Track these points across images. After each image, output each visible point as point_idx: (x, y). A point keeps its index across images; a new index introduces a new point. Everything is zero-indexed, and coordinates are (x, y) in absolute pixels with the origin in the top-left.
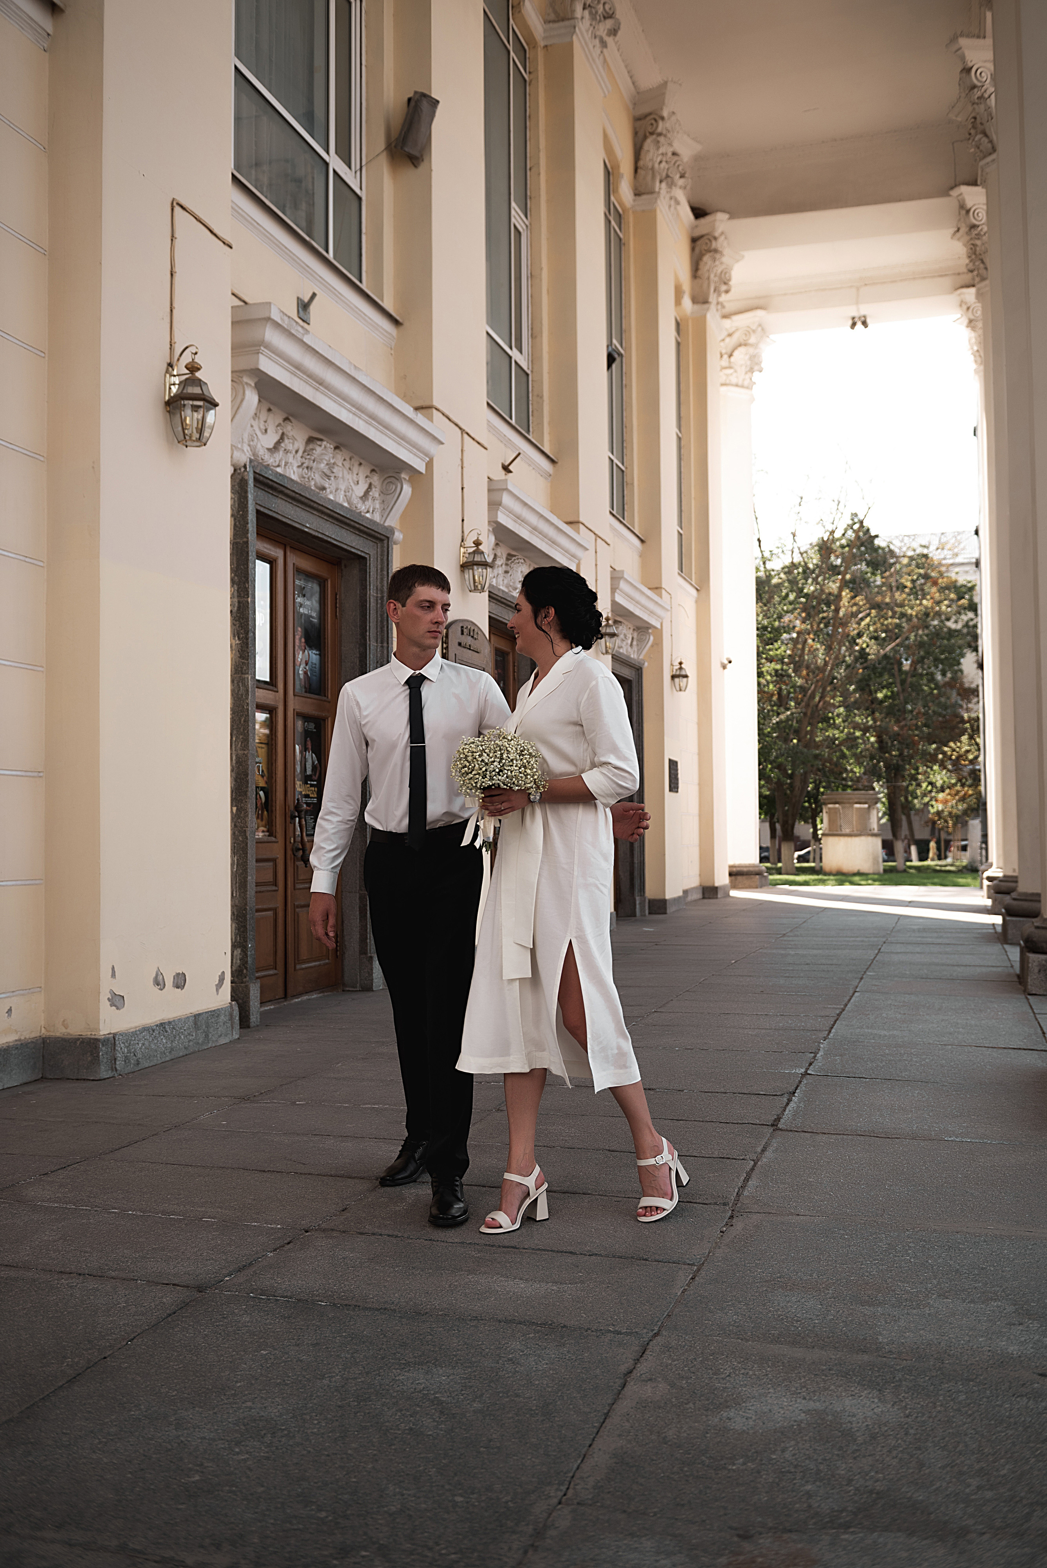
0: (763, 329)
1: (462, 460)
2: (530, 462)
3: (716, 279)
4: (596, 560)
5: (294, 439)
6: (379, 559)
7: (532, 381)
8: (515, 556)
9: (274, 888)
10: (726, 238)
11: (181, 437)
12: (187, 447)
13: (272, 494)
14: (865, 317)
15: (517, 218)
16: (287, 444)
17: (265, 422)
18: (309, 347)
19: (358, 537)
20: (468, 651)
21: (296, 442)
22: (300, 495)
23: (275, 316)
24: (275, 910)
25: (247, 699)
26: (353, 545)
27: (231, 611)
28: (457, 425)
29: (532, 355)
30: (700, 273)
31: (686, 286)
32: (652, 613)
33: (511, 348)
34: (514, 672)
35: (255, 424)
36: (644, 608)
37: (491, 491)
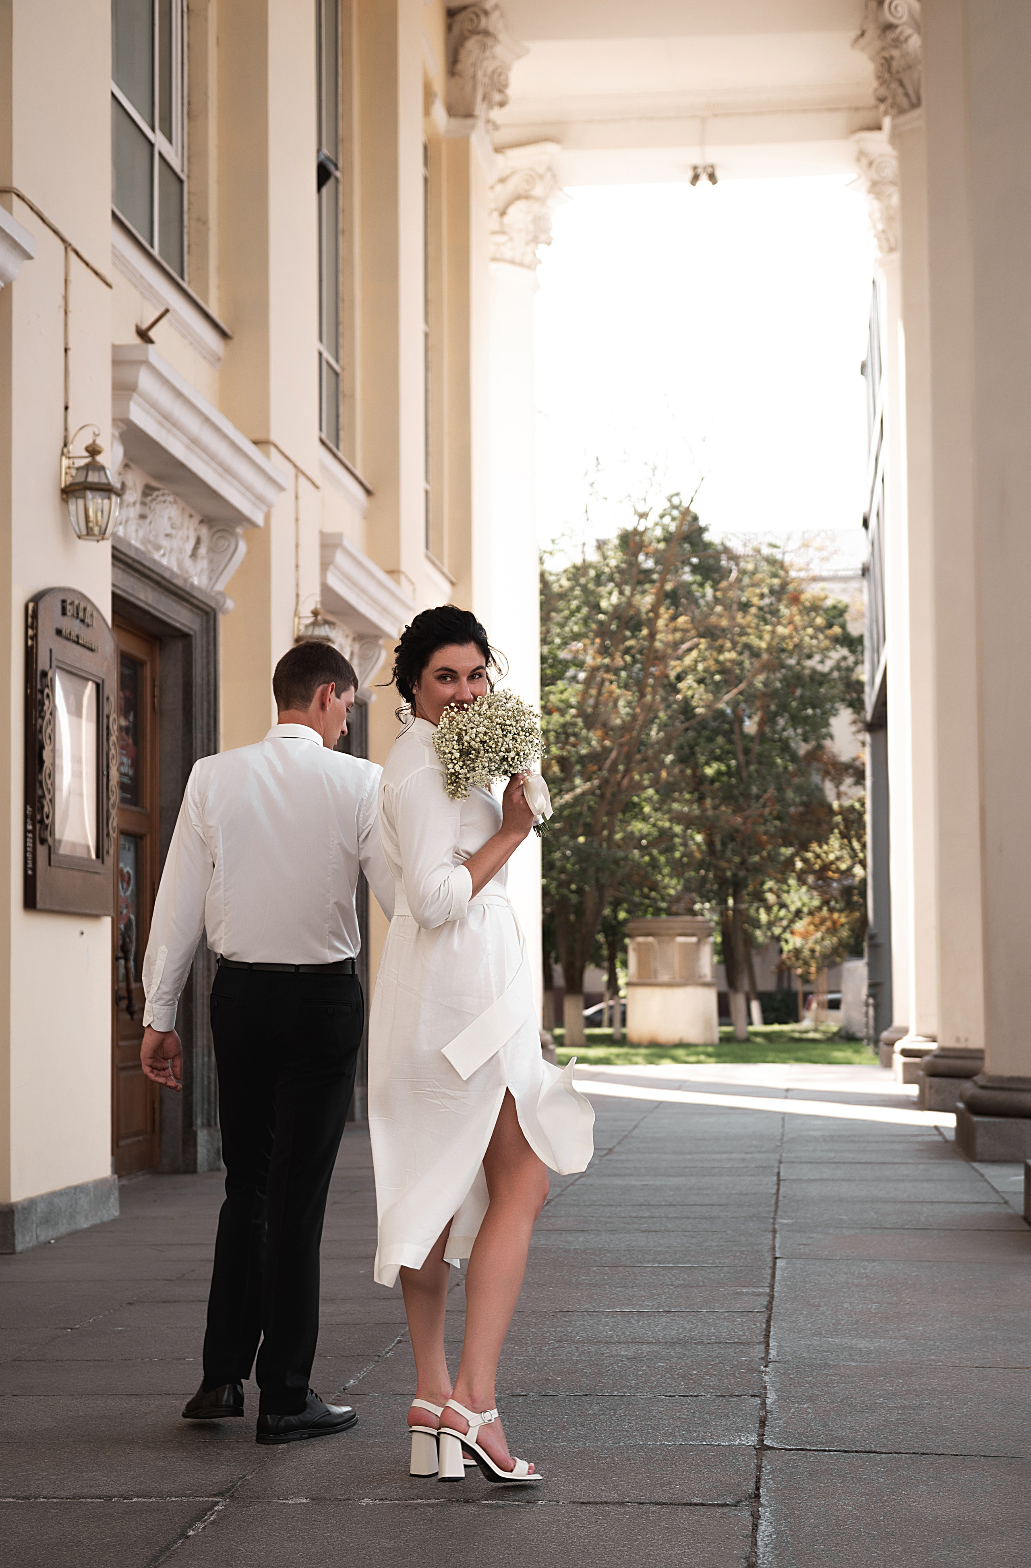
0: (554, 176)
1: (66, 298)
2: (185, 332)
3: (486, 80)
4: (297, 512)
7: (189, 193)
10: (502, 15)
14: (712, 167)
20: (74, 646)
28: (56, 232)
29: (189, 148)
30: (460, 67)
31: (439, 84)
32: (385, 612)
33: (153, 129)
34: (153, 696)
36: (374, 601)
37: (116, 363)
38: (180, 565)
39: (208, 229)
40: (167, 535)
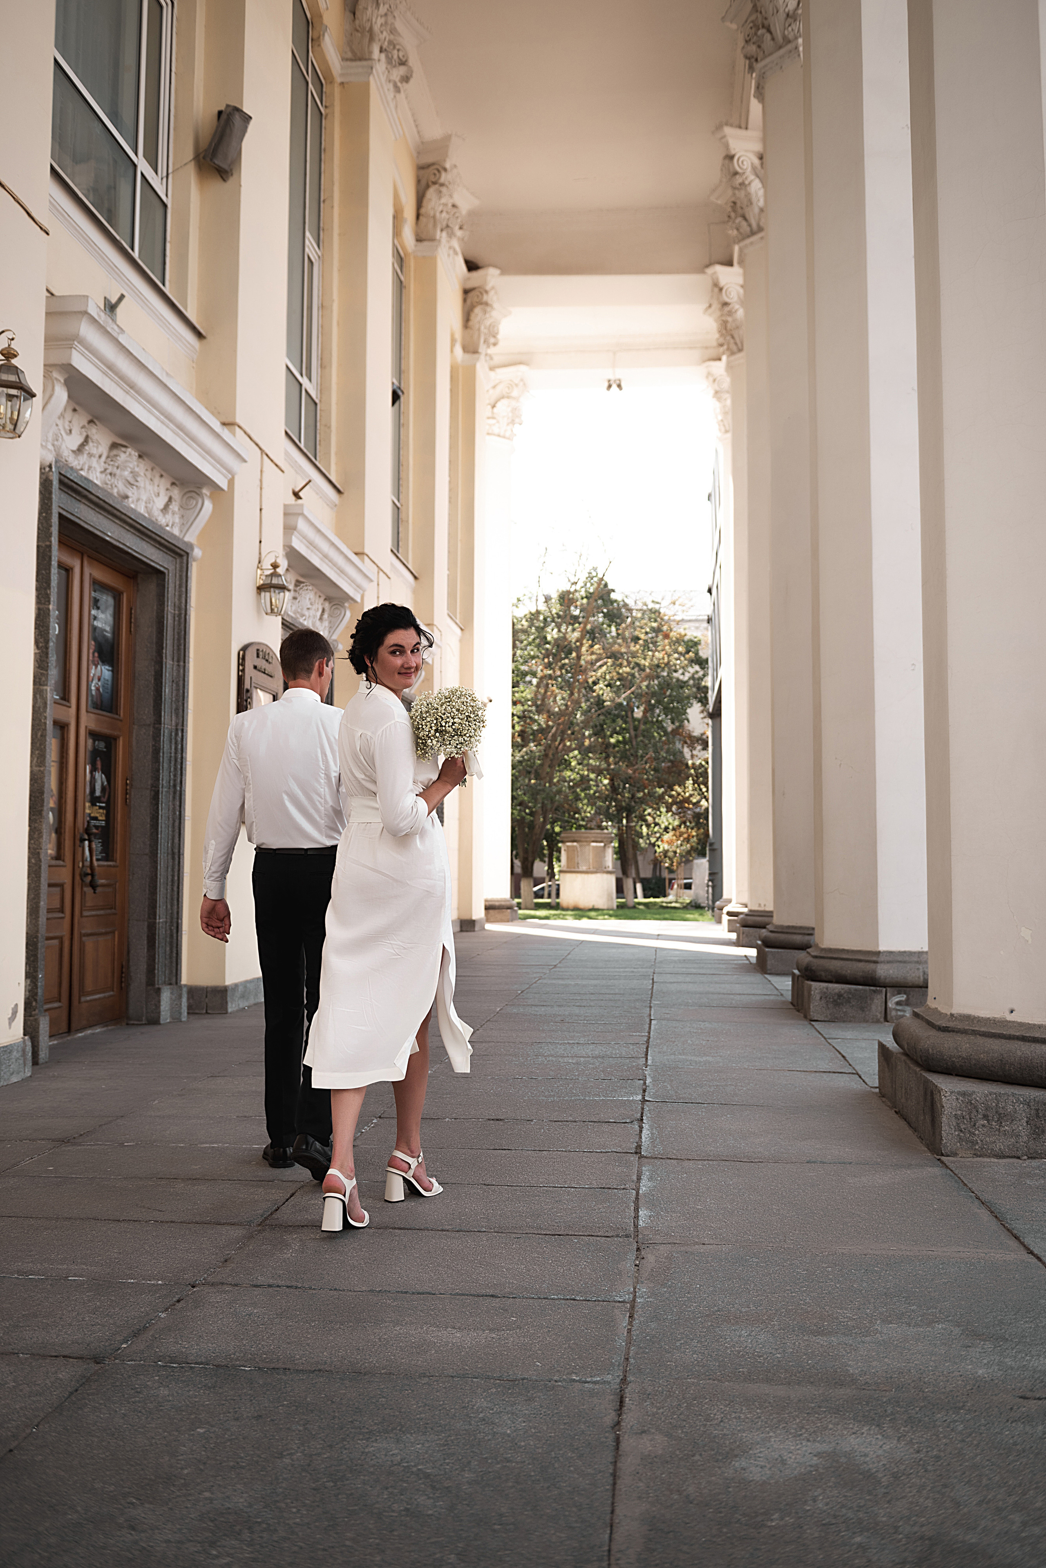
0: (525, 385)
1: (261, 481)
2: (319, 491)
3: (486, 331)
4: (378, 593)
5: (98, 443)
6: (178, 575)
7: (321, 410)
8: (303, 583)
9: (61, 915)
10: (496, 293)
13: (75, 498)
14: (619, 380)
15: (310, 245)
16: (91, 447)
17: (70, 422)
18: (124, 347)
19: (158, 551)
20: (263, 674)
21: (100, 446)
22: (104, 501)
23: (93, 311)
24: (61, 939)
25: (45, 712)
26: (153, 558)
28: (257, 445)
29: (321, 385)
30: (471, 324)
31: (459, 333)
33: (302, 376)
35: (60, 422)
37: (285, 514)
38: (314, 625)
39: (331, 431)
40: (308, 609)
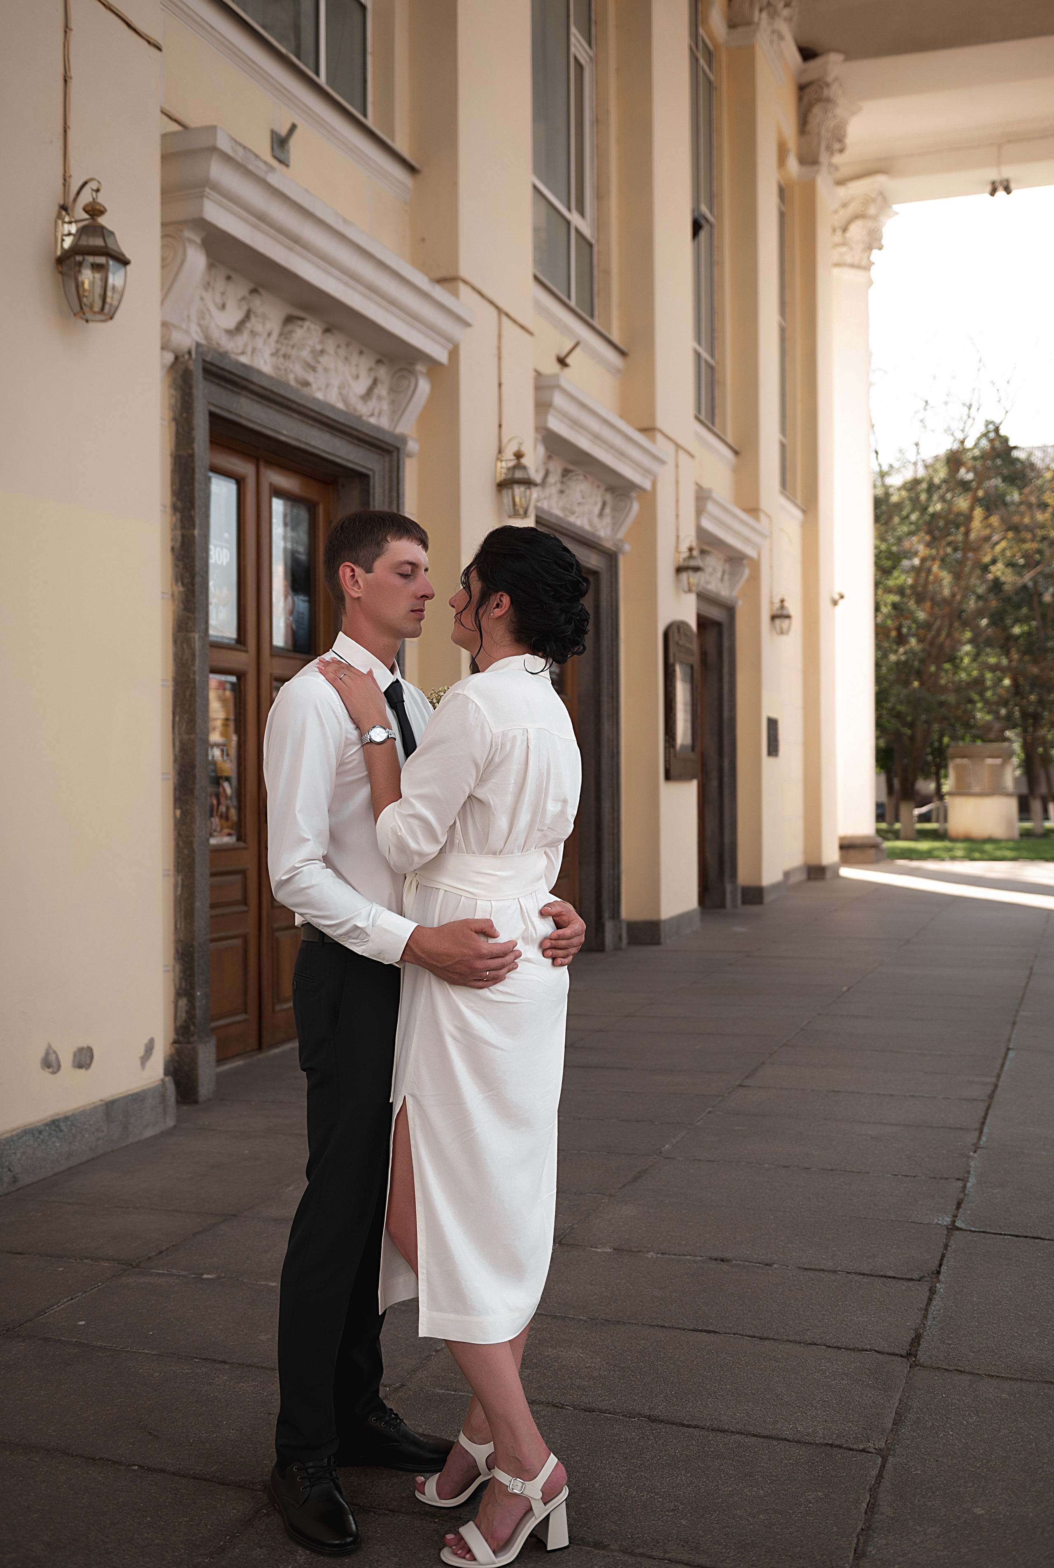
0: (884, 199)
1: (498, 349)
2: (594, 355)
3: (828, 135)
4: (677, 476)
5: (265, 317)
6: (386, 477)
7: (596, 253)
9: (243, 908)
10: (839, 86)
11: (77, 308)
12: (87, 321)
13: (232, 391)
14: (1007, 181)
15: (578, 46)
16: (254, 323)
17: (222, 294)
19: (357, 449)
21: (267, 322)
22: (272, 392)
23: (223, 143)
24: (245, 937)
25: (193, 665)
26: (351, 458)
27: (173, 549)
28: (491, 303)
29: (597, 220)
30: (809, 127)
31: (791, 143)
32: (747, 540)
33: (569, 209)
35: (208, 296)
36: (738, 534)
37: (538, 388)
39: (611, 280)
40: (579, 504)
